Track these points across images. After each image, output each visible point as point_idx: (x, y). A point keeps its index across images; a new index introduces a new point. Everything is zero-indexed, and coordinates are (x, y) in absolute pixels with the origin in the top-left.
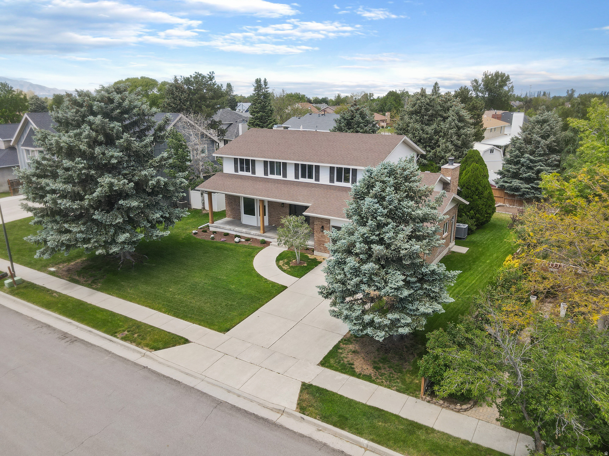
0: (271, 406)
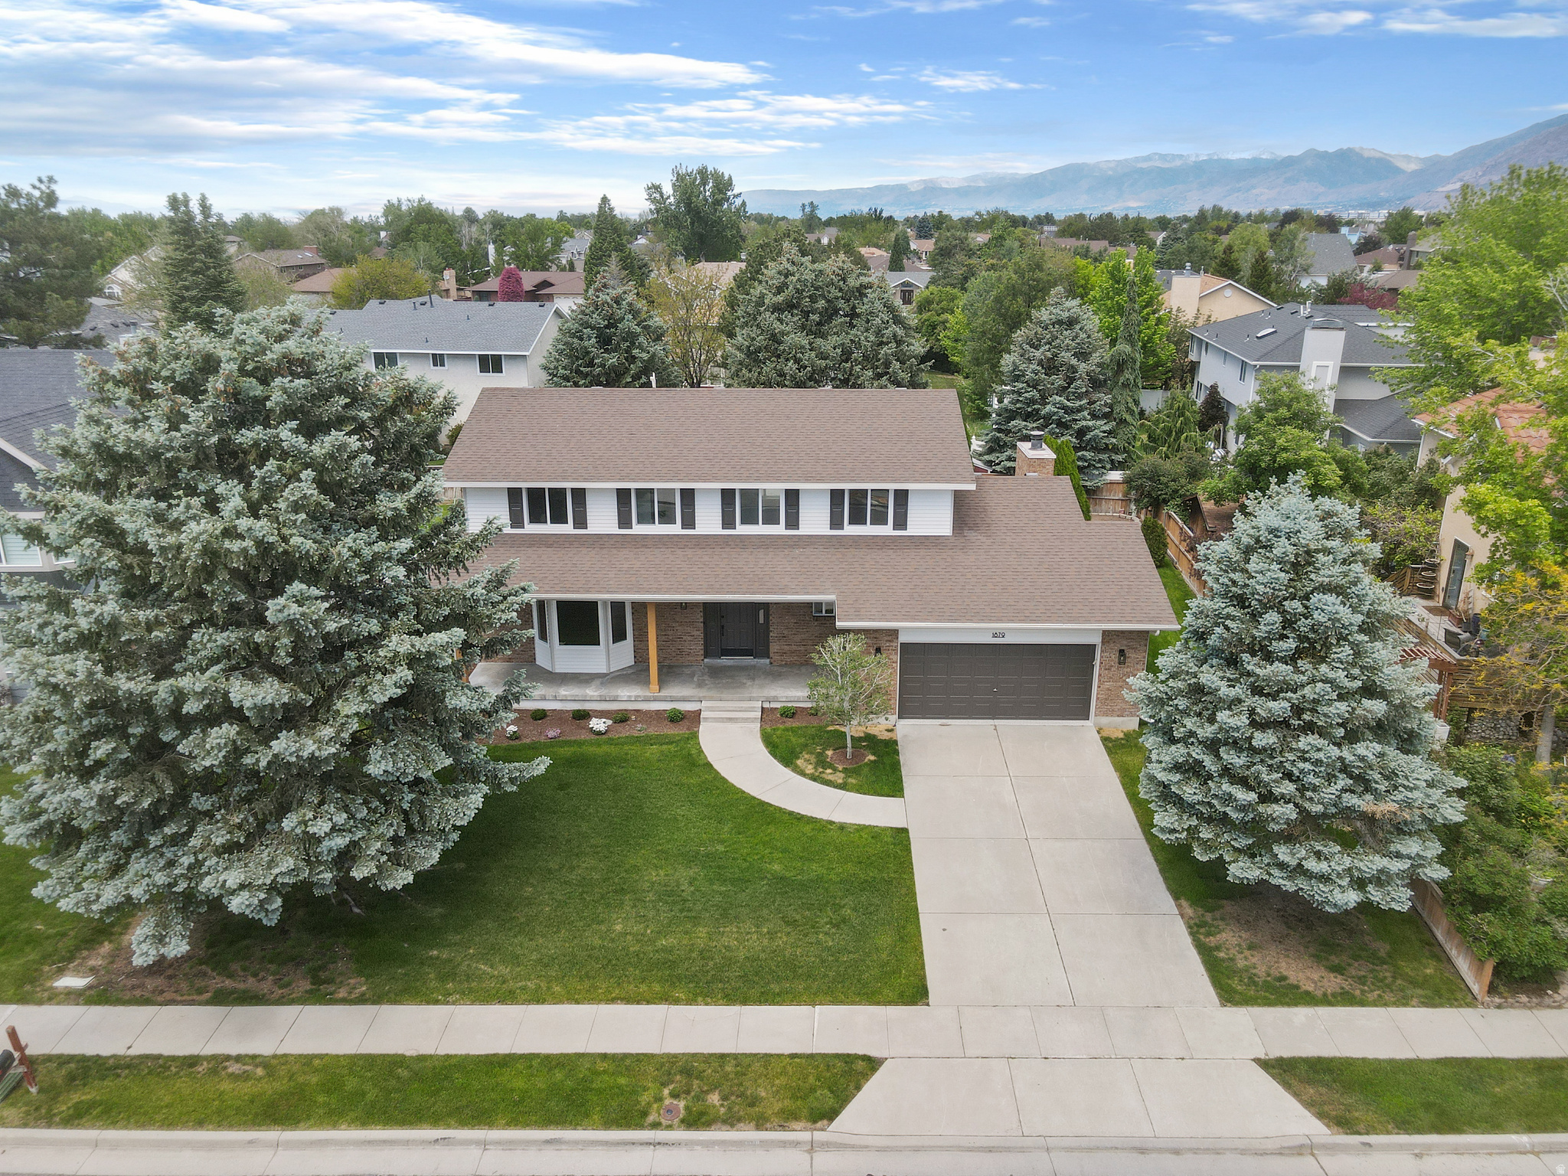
0: (1268, 1146)
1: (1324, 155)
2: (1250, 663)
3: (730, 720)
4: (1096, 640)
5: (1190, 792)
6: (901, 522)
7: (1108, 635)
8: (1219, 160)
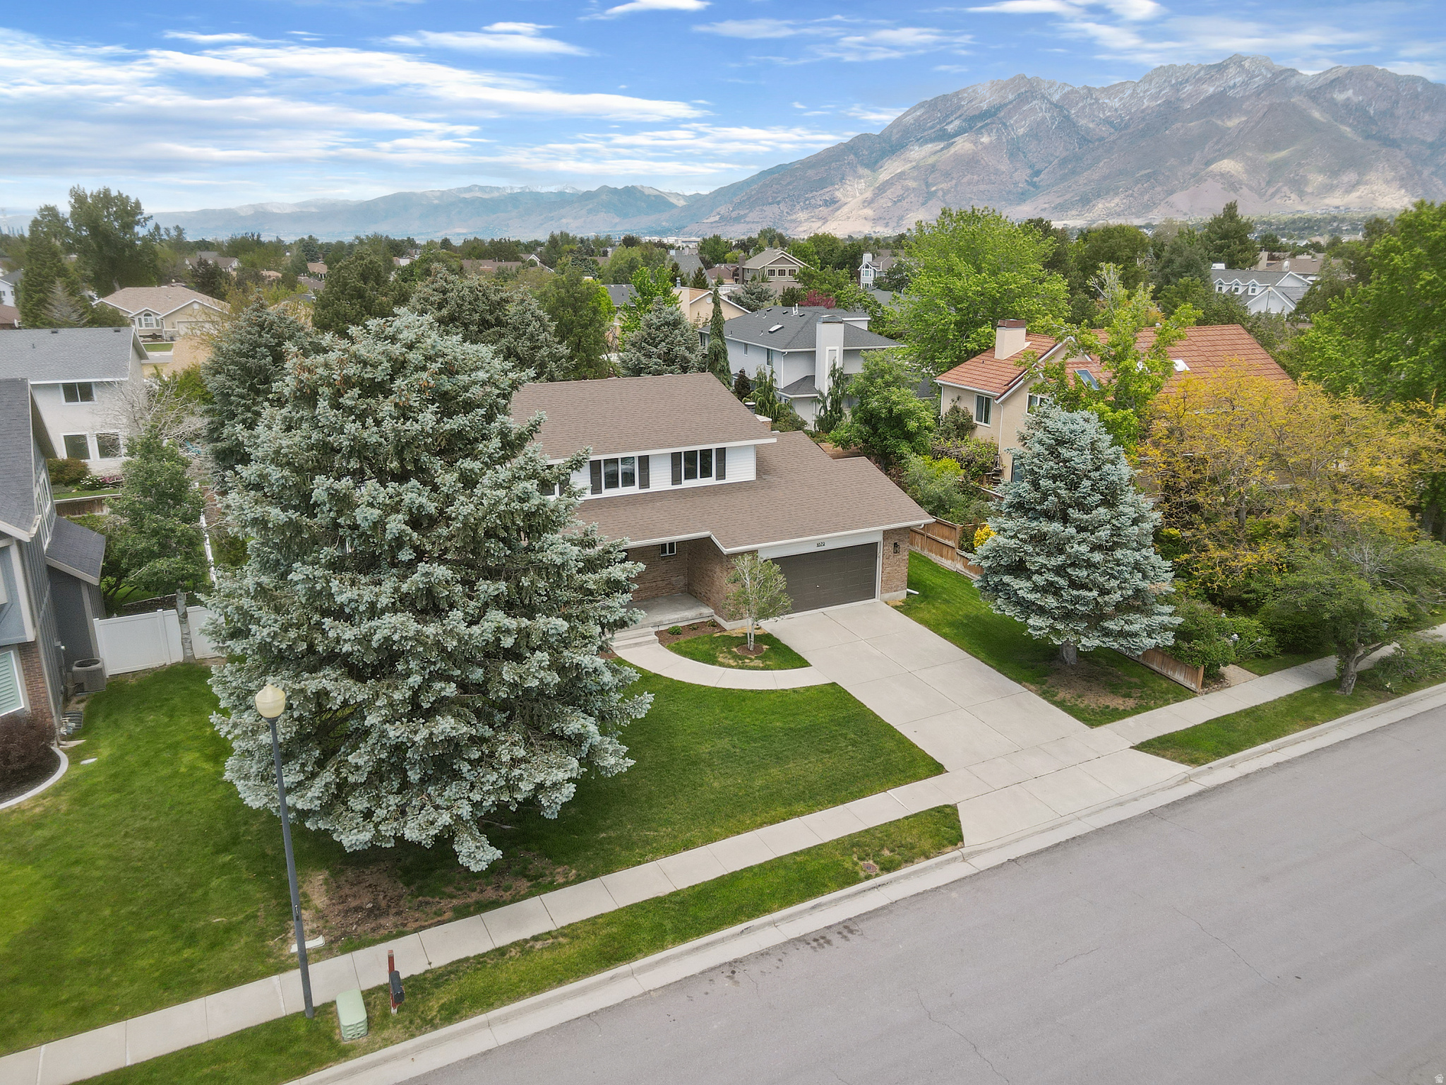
0: (1172, 782)
1: (615, 191)
2: (1074, 513)
3: (636, 644)
4: (879, 538)
5: (1051, 602)
6: (721, 475)
7: (886, 534)
8: (531, 193)
